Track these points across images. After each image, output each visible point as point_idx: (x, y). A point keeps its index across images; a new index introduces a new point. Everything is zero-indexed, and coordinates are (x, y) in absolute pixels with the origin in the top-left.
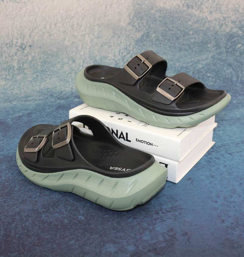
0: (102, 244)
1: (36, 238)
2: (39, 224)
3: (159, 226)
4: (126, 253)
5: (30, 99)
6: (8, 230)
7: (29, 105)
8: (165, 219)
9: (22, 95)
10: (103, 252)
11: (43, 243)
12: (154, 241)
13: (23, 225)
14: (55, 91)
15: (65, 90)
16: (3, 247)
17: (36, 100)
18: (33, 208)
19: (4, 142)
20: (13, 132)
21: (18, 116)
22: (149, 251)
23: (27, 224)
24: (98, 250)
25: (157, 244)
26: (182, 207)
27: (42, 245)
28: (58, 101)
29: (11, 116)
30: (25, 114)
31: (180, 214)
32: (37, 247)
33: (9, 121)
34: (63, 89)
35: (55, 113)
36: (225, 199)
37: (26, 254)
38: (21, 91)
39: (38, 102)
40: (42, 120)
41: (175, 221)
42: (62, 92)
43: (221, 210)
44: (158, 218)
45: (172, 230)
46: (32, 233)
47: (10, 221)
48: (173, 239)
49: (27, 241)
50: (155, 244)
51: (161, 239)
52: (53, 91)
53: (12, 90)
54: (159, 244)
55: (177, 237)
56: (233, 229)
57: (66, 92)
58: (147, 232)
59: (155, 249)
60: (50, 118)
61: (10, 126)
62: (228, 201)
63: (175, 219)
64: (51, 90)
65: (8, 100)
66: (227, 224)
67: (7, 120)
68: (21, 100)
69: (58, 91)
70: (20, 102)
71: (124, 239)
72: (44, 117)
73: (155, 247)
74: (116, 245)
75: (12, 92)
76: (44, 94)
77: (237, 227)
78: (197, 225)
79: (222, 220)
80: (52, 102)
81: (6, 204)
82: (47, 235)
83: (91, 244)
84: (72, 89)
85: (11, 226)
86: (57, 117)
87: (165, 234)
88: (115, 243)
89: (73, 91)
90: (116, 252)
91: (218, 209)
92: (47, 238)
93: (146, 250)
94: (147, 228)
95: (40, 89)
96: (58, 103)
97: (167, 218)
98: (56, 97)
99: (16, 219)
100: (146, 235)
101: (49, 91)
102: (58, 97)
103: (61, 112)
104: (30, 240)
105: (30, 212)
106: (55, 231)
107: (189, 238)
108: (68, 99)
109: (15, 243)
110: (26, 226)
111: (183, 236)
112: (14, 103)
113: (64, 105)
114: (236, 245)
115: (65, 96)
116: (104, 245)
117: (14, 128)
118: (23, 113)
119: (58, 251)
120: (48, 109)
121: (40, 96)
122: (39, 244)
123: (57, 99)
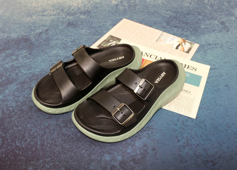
0: (102, 154)
1: (61, 147)
2: (62, 136)
3: (137, 142)
4: (117, 162)
5: (46, 13)
6: (42, 141)
7: (46, 20)
8: (142, 137)
9: (40, 9)
10: (103, 160)
11: (65, 152)
12: (134, 154)
13: (52, 137)
14: (65, 6)
15: (73, 5)
16: (41, 154)
17: (51, 15)
18: (57, 123)
19: (30, 60)
20: (37, 50)
21: (38, 32)
22: (131, 161)
23: (54, 136)
24: (99, 158)
25: (136, 156)
26: (153, 127)
27: (65, 153)
28: (68, 18)
29: (33, 33)
30: (44, 30)
31: (152, 133)
32: (62, 154)
33: (32, 38)
34: (72, 4)
35: (66, 30)
36: (183, 122)
37: (55, 159)
38: (38, 5)
39: (52, 17)
40: (56, 38)
41: (148, 138)
42: (70, 7)
43: (179, 132)
44: (138, 136)
45: (146, 146)
46: (58, 143)
47: (43, 133)
48: (146, 153)
49: (55, 150)
50: (134, 156)
51: (138, 152)
52: (63, 6)
53: (32, 4)
54: (137, 156)
55: (149, 152)
56: (184, 147)
57: (73, 7)
58: (130, 147)
59: (134, 160)
60: (62, 37)
61: (33, 43)
62: (184, 125)
63: (149, 137)
64: (61, 4)
65: (29, 13)
66: (181, 143)
67: (30, 37)
68: (39, 14)
69: (67, 6)
70: (39, 17)
71: (115, 151)
72: (58, 34)
73: (134, 158)
74: (111, 155)
75: (31, 5)
76: (57, 9)
77: (187, 146)
78: (161, 143)
79: (178, 140)
80: (64, 18)
81: (39, 119)
82: (67, 146)
83: (95, 154)
84: (78, 4)
85: (44, 137)
86: (68, 36)
87: (141, 149)
88: (110, 153)
89: (79, 6)
90: (110, 160)
91: (177, 130)
92: (68, 148)
93: (129, 160)
94: (130, 143)
95: (53, 3)
96: (68, 19)
97: (143, 136)
98: (66, 12)
99: (47, 132)
100: (129, 149)
101: (60, 6)
102: (68, 12)
103: (71, 29)
104: (57, 149)
105: (55, 126)
106: (72, 142)
107: (156, 152)
108: (76, 16)
109: (48, 151)
110: (53, 137)
111: (152, 151)
112: (34, 17)
113: (73, 22)
114: (184, 160)
115: (73, 12)
116: (103, 155)
117: (36, 45)
118: (42, 30)
119: (75, 158)
120: (61, 26)
121: (54, 11)
122: (63, 153)
123: (67, 15)
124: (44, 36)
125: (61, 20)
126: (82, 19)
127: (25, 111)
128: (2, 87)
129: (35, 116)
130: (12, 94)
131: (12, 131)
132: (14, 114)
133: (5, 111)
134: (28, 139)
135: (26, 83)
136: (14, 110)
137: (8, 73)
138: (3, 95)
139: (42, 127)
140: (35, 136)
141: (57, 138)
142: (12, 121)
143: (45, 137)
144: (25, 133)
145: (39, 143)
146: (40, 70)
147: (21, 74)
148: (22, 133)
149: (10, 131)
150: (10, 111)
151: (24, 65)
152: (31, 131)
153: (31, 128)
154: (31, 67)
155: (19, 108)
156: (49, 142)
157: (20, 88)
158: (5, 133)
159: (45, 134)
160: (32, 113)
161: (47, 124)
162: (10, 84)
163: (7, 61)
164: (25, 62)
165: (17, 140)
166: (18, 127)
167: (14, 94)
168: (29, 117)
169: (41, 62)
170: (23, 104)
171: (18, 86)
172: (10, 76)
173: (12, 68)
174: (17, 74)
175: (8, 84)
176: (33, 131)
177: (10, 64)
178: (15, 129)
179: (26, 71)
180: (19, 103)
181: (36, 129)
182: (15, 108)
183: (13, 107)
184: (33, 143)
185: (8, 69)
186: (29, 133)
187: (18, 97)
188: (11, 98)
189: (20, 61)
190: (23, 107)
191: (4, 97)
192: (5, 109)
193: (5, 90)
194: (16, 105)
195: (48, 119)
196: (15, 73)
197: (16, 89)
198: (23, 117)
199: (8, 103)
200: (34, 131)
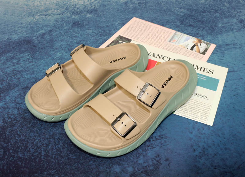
124: (47, 37)
125: (66, 19)
126: (89, 18)
127: (27, 119)
128: (3, 93)
129: (38, 124)
130: (14, 100)
131: (14, 141)
132: (16, 122)
133: (7, 119)
134: (31, 149)
135: (28, 88)
136: (15, 118)
137: (9, 78)
138: (4, 101)
139: (47, 136)
140: (39, 146)
141: (63, 148)
142: (14, 130)
143: (50, 147)
144: (28, 143)
145: (43, 153)
146: (43, 74)
147: (23, 79)
148: (25, 143)
149: (12, 141)
150: (11, 119)
151: (26, 70)
152: (34, 141)
153: (34, 137)
154: (34, 71)
155: (21, 116)
156: (54, 152)
157: (22, 94)
158: (6, 144)
159: (49, 144)
160: (36, 121)
161: (51, 133)
162: (11, 90)
163: (8, 65)
164: (28, 65)
165: (19, 150)
166: (20, 136)
167: (15, 101)
168: (32, 126)
169: (45, 66)
170: (25, 112)
171: (20, 91)
172: (11, 81)
173: (13, 73)
174: (19, 78)
175: (9, 90)
176: (36, 141)
177: (11, 68)
178: (17, 138)
179: (28, 76)
180: (21, 111)
181: (39, 138)
182: (16, 115)
183: (15, 115)
184: (37, 153)
185: (9, 74)
186: (33, 143)
187: (20, 103)
188: (12, 105)
189: (21, 65)
190: (26, 115)
191: (5, 104)
192: (6, 117)
193: (6, 96)
194: (18, 113)
195: (53, 127)
196: (17, 78)
197: (18, 95)
198: (26, 125)
199: (10, 111)
200: (38, 140)
